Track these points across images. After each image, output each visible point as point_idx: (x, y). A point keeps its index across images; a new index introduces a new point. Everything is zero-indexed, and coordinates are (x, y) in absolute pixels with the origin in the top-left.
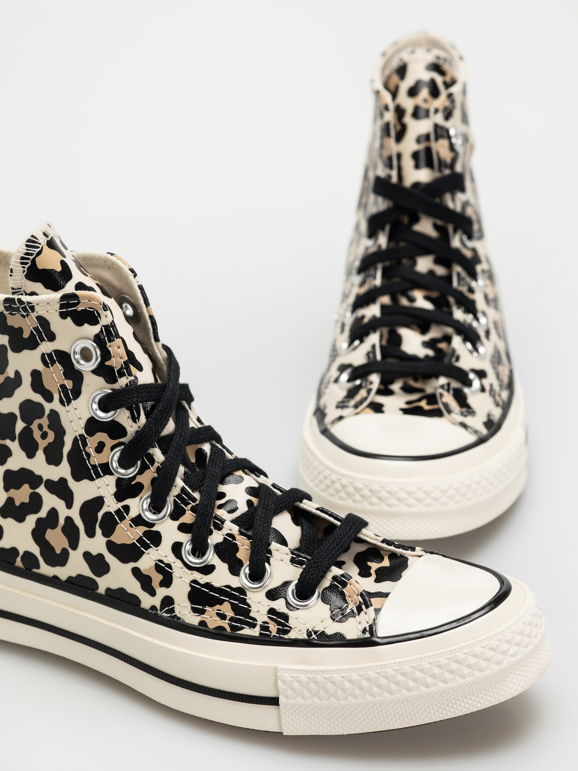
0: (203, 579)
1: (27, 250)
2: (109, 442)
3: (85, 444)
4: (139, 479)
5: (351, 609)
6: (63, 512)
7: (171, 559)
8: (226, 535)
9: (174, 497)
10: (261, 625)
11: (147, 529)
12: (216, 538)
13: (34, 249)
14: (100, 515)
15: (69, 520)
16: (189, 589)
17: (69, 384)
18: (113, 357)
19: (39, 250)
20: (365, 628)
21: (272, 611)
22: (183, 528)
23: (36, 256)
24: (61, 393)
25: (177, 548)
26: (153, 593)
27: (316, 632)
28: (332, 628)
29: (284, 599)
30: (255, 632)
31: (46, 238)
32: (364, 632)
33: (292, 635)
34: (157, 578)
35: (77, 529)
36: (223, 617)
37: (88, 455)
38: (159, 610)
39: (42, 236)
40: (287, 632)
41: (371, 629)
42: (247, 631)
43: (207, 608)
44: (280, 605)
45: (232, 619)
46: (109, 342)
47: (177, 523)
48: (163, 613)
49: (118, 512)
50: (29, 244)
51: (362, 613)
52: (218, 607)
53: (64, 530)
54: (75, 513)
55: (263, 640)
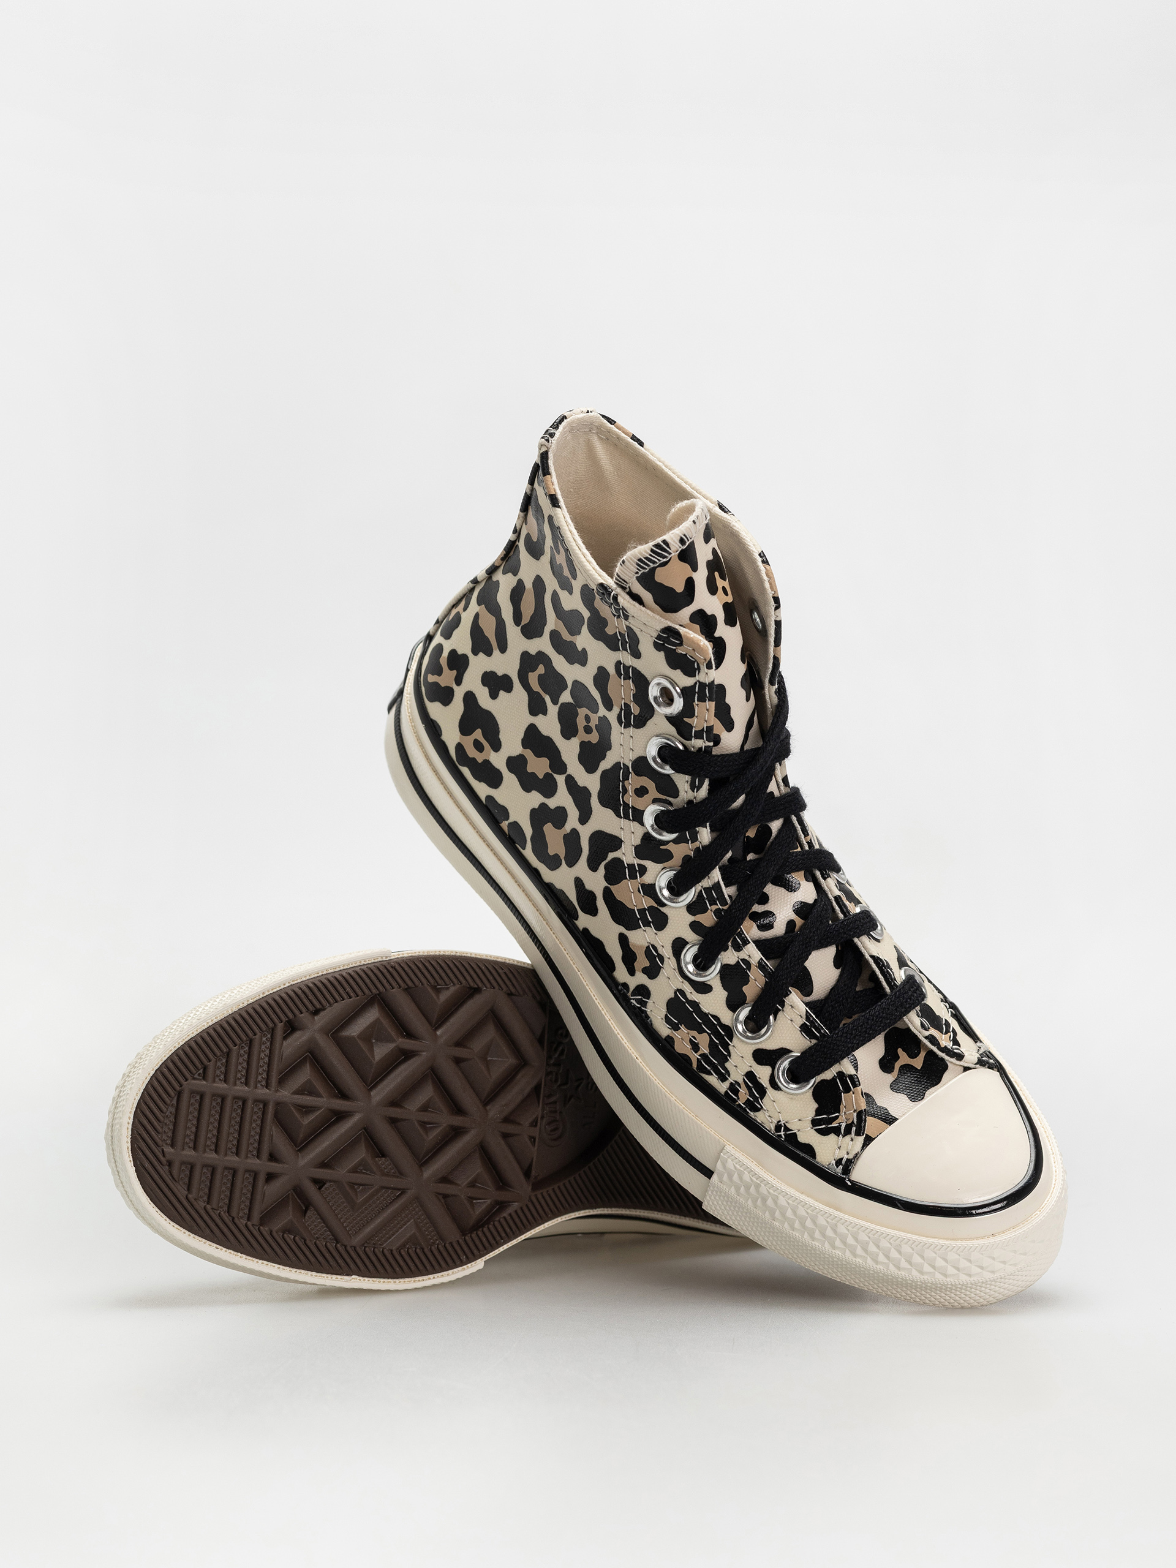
0: (693, 995)
1: (650, 555)
2: (653, 793)
3: (626, 778)
4: (671, 847)
5: (839, 1123)
6: (572, 820)
7: (667, 952)
8: (741, 960)
9: (702, 887)
10: (731, 1083)
11: (656, 906)
12: (729, 957)
13: (659, 558)
14: (611, 856)
15: (575, 833)
16: (673, 996)
17: (635, 709)
18: (697, 717)
19: (665, 560)
20: (842, 1159)
21: (750, 1075)
22: (695, 927)
23: (658, 566)
24: (623, 712)
25: (679, 945)
26: (632, 972)
27: (787, 1129)
28: (807, 1135)
29: (771, 1069)
30: (722, 1087)
31: (681, 546)
32: (839, 1162)
33: (759, 1117)
34: (642, 962)
35: (580, 851)
36: (695, 1047)
37: (625, 791)
38: (630, 993)
39: (676, 543)
40: (757, 1110)
41: (848, 1165)
42: (713, 1080)
43: (682, 1027)
44: (763, 1073)
45: (703, 1056)
46: (698, 701)
47: (691, 918)
48: (633, 999)
49: (631, 867)
50: (655, 549)
51: (848, 1138)
52: (695, 1033)
53: (566, 838)
54: (585, 833)
55: (726, 1102)
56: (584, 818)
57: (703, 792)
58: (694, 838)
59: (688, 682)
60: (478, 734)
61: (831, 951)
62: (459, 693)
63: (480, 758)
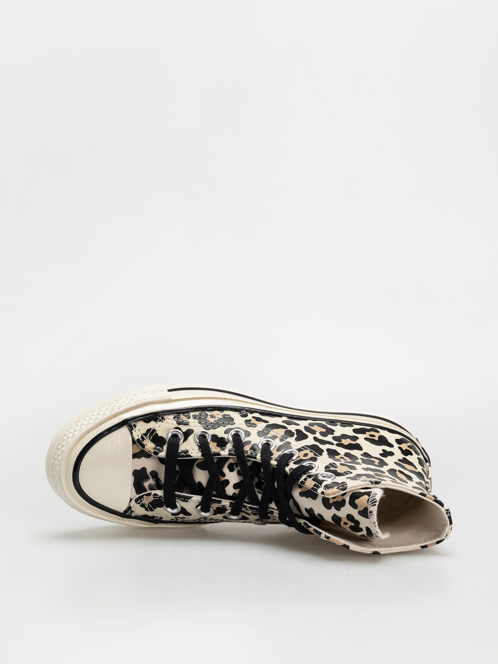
0: (229, 427)
2: (301, 458)
3: (315, 454)
4: (280, 452)
5: (147, 437)
6: (319, 436)
7: (250, 429)
8: (225, 449)
9: (259, 454)
10: (190, 417)
11: (267, 436)
12: (229, 446)
14: (296, 436)
15: (314, 434)
16: (234, 422)
17: (333, 469)
19: (369, 502)
20: (135, 428)
21: (187, 424)
22: (249, 442)
23: (369, 498)
24: (335, 466)
25: (248, 434)
26: (253, 417)
27: (161, 421)
28: (152, 425)
29: (183, 431)
30: (192, 414)
31: (370, 511)
32: (135, 426)
33: (171, 417)
34: (254, 422)
35: (307, 431)
36: (212, 417)
37: (311, 451)
38: (248, 413)
39: (372, 509)
40: (174, 418)
41: (131, 429)
42: (197, 413)
43: (222, 417)
44: (184, 428)
45: (207, 416)
46: (316, 484)
47: (252, 443)
48: (245, 412)
49: (287, 438)
51: (140, 436)
52: (216, 419)
53: (315, 431)
54: (311, 436)
55: (186, 411)
56: (315, 439)
57: (287, 469)
58: (276, 460)
59: (324, 484)
60: (376, 438)
61: (204, 483)
62: (396, 445)
63: (368, 433)
